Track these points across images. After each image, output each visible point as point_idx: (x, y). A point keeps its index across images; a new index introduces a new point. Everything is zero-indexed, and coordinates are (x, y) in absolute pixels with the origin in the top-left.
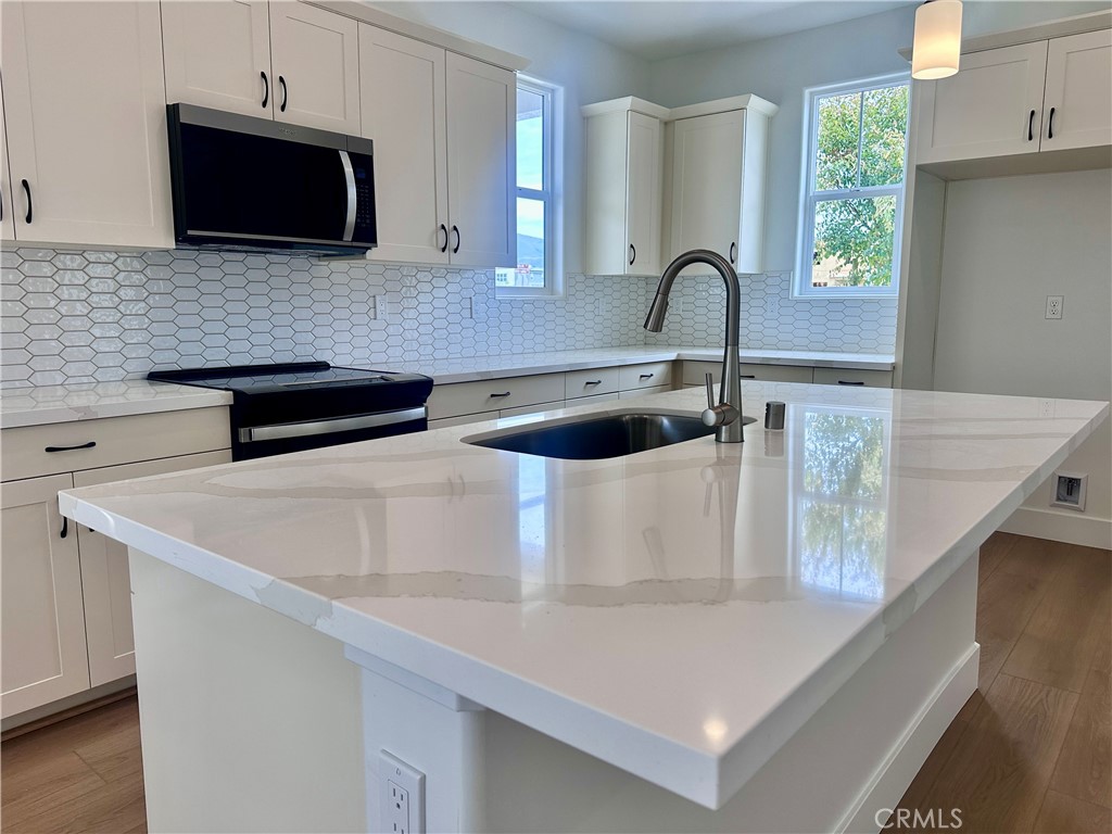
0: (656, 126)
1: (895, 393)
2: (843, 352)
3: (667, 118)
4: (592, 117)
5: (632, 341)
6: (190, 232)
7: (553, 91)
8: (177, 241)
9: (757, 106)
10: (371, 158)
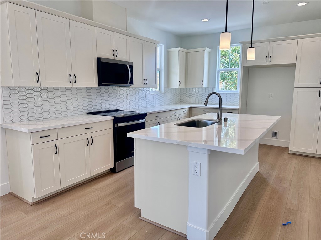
0: (184, 54)
1: (239, 115)
2: (226, 105)
3: (186, 52)
4: (170, 51)
5: (178, 103)
6: (102, 84)
7: (161, 46)
8: (99, 85)
9: (207, 50)
10: (132, 66)
